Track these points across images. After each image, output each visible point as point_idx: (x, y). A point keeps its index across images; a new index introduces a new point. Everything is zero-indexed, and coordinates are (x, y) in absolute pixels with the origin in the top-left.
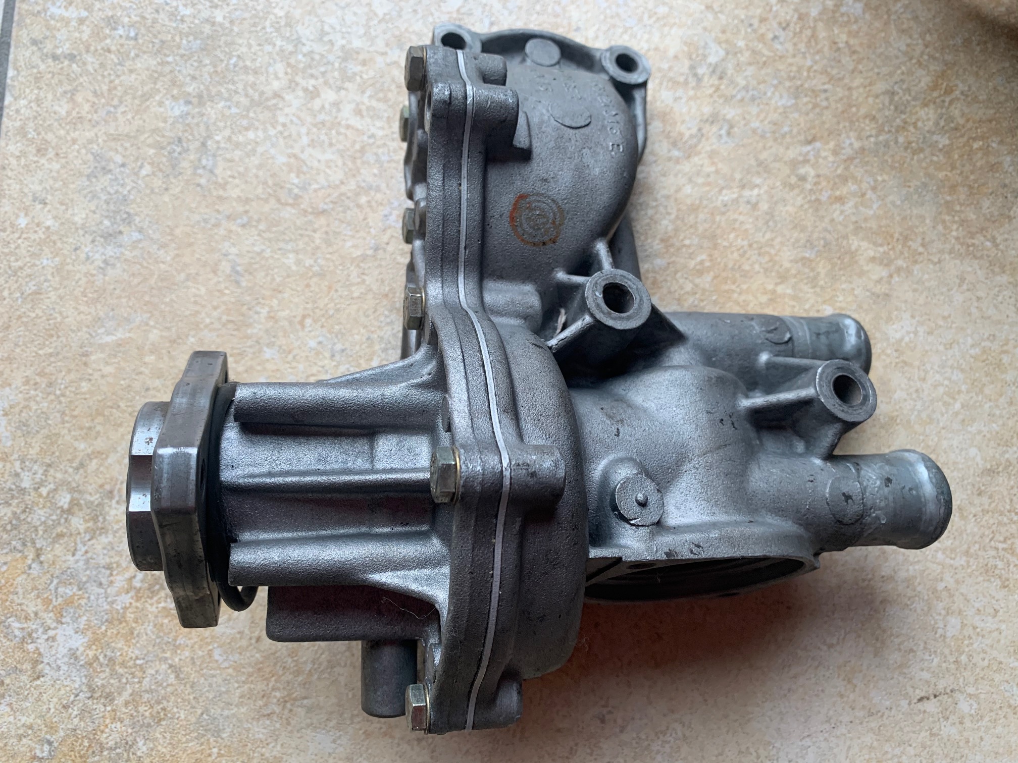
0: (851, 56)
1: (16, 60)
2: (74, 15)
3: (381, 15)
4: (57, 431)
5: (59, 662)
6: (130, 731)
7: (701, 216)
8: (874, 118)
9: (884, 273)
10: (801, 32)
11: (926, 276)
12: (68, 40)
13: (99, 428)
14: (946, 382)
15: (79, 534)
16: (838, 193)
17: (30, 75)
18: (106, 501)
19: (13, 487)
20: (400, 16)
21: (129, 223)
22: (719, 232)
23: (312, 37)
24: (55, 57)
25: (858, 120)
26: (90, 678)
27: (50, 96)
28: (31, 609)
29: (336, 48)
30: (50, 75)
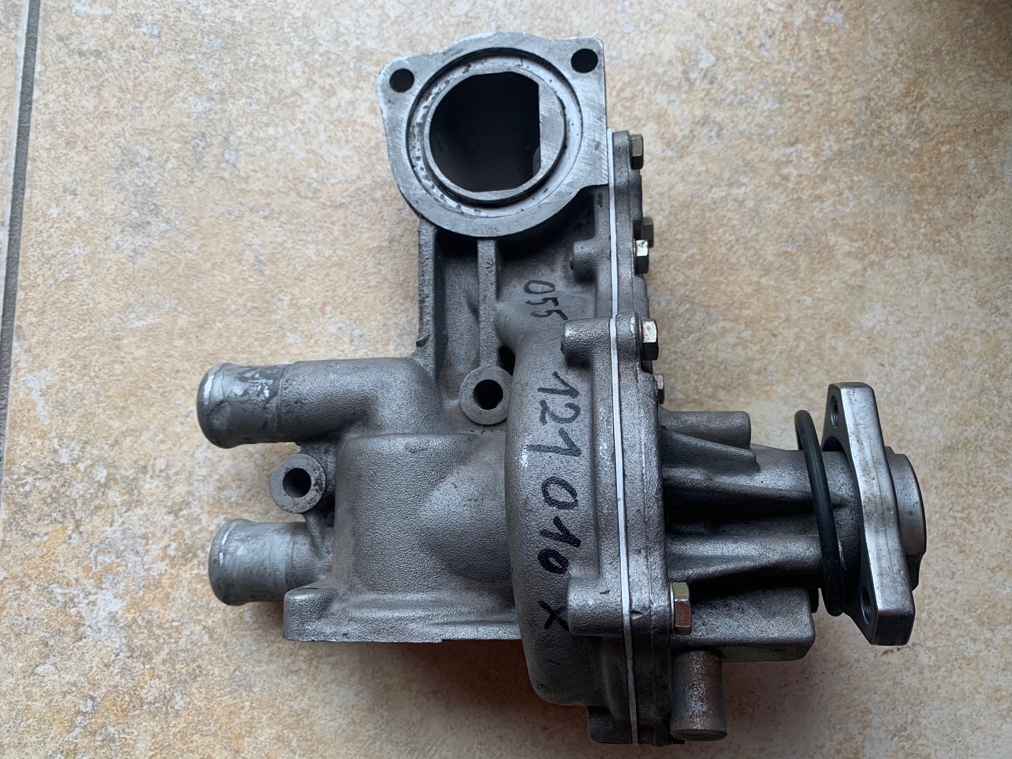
0: (831, 64)
1: (43, 55)
2: (98, 13)
3: (393, 18)
4: (92, 410)
5: (100, 625)
6: (168, 686)
7: (693, 212)
8: (851, 123)
9: (859, 267)
10: (786, 40)
11: (897, 270)
12: (93, 36)
13: (132, 407)
14: (913, 367)
15: (116, 506)
16: (818, 192)
17: (58, 70)
18: (141, 476)
19: (52, 463)
20: (412, 19)
21: (157, 215)
22: (708, 227)
23: (328, 38)
24: (81, 53)
25: (837, 124)
26: (129, 639)
27: (77, 91)
28: (72, 576)
29: (351, 48)
30: (77, 71)
